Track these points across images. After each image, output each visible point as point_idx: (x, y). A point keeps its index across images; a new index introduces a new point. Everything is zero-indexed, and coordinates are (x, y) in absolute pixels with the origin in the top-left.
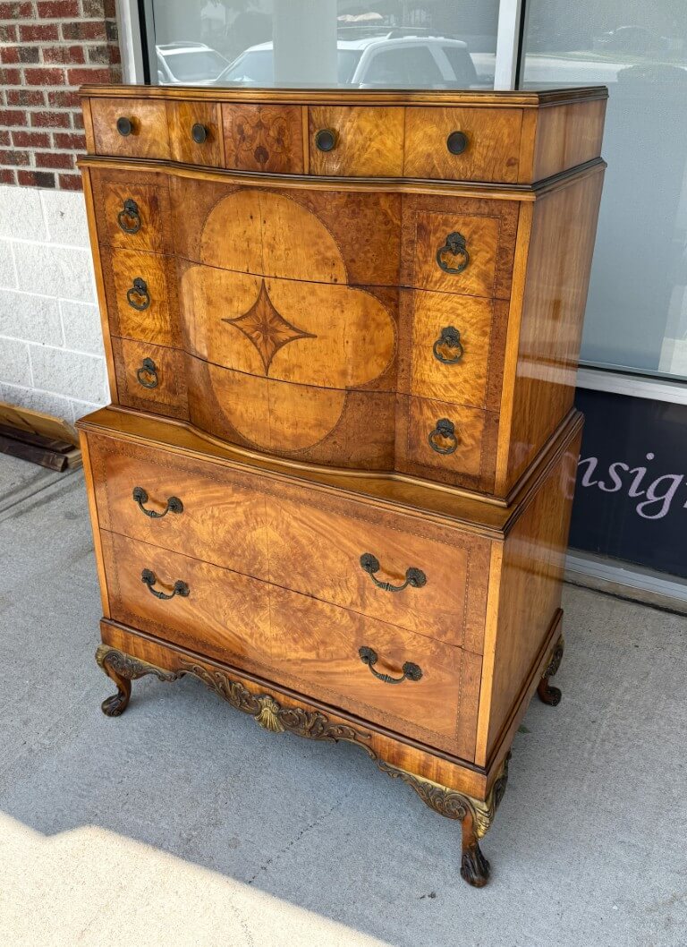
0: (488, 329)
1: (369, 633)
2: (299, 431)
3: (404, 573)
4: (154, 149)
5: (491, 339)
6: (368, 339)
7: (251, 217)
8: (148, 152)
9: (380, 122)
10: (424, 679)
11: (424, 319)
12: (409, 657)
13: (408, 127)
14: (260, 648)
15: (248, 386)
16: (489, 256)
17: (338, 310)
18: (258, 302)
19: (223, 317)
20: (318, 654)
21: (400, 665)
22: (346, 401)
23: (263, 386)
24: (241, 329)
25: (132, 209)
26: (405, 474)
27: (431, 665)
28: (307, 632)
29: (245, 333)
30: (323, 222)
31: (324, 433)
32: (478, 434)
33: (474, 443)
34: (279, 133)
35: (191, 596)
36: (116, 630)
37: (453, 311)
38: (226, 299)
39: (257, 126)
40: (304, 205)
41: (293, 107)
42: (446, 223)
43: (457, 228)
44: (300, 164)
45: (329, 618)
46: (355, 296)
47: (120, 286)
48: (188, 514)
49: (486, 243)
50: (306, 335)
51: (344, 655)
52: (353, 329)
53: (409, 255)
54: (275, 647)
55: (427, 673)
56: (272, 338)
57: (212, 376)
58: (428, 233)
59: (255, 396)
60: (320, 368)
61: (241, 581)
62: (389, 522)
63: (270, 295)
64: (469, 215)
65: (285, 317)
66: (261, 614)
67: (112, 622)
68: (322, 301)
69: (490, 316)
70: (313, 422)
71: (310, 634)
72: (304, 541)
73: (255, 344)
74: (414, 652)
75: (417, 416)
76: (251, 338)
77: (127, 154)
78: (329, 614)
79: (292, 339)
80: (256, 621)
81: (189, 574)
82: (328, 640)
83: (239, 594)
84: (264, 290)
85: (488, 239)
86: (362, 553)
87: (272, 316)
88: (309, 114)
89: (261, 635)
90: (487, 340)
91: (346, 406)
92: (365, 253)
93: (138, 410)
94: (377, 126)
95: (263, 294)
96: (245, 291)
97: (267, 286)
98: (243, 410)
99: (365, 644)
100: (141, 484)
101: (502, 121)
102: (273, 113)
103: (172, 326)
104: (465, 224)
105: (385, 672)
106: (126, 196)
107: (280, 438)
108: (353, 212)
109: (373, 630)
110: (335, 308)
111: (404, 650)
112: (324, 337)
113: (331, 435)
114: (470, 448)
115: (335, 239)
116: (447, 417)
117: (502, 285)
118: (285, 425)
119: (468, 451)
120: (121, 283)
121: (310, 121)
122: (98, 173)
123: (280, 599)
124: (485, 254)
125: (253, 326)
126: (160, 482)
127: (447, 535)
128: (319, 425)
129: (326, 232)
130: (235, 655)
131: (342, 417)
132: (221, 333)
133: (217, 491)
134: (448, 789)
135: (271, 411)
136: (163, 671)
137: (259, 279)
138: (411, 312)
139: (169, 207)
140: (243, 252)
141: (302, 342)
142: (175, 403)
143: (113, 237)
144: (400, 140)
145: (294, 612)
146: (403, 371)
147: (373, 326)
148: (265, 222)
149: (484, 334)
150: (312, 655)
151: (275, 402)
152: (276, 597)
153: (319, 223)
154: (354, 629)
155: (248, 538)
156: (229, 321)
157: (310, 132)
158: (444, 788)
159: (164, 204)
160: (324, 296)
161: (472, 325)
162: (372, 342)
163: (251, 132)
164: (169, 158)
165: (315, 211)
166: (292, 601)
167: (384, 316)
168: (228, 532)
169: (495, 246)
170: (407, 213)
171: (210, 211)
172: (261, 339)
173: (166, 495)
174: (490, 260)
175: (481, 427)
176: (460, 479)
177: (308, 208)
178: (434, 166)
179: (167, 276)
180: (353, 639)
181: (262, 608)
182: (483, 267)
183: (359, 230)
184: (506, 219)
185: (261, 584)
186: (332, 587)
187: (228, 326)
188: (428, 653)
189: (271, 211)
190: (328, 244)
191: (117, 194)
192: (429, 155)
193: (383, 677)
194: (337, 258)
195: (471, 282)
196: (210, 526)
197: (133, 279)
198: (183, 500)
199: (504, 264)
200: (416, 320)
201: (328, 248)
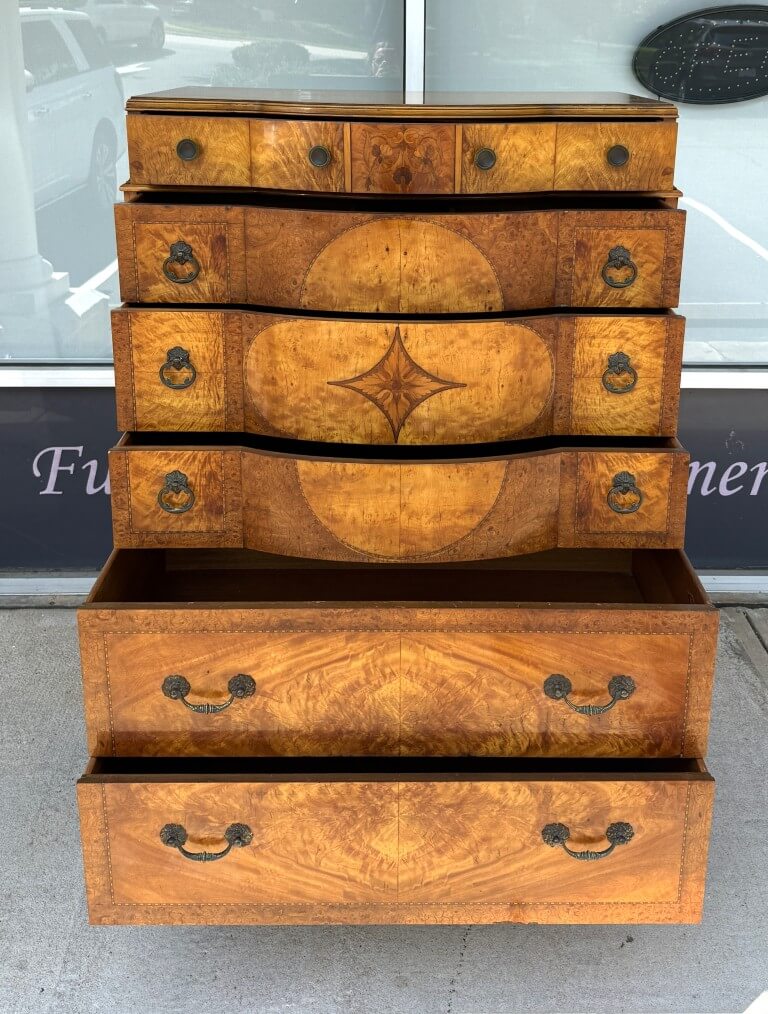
0: (662, 350)
1: (558, 803)
2: (445, 523)
3: (605, 686)
5: (666, 359)
6: (524, 380)
9: (534, 139)
10: (637, 838)
12: (615, 816)
14: (378, 883)
17: (493, 352)
19: (331, 379)
20: (476, 860)
21: (602, 830)
22: (506, 473)
23: (392, 475)
27: (646, 815)
28: (460, 832)
30: (479, 247)
31: (477, 519)
33: (659, 494)
35: (255, 842)
37: (623, 335)
40: (457, 231)
42: (608, 238)
44: (451, 184)
45: (498, 802)
48: (264, 694)
51: (518, 845)
52: (509, 369)
54: (403, 872)
55: (640, 827)
56: (407, 396)
57: (301, 477)
59: (379, 491)
61: (349, 792)
62: (587, 626)
63: (406, 346)
64: (633, 228)
65: (426, 368)
66: (383, 831)
69: (664, 336)
70: (463, 508)
71: (465, 835)
73: (381, 407)
74: (623, 807)
75: (589, 475)
76: (375, 401)
78: (497, 796)
79: (435, 392)
80: (373, 844)
81: (255, 809)
82: (493, 834)
83: (346, 814)
86: (544, 677)
87: (409, 368)
89: (382, 861)
90: (661, 362)
91: (506, 480)
98: (358, 513)
99: (552, 820)
100: (178, 668)
104: (629, 237)
105: (581, 848)
107: (416, 539)
108: (512, 234)
109: (564, 798)
110: (490, 348)
111: (609, 809)
113: (486, 520)
114: (654, 500)
115: (492, 264)
116: (626, 469)
118: (424, 520)
121: (464, 140)
123: (416, 800)
126: (216, 659)
127: (664, 623)
128: (471, 510)
129: (482, 259)
130: (332, 907)
131: (500, 493)
135: (403, 506)
145: (440, 811)
147: (531, 363)
149: (657, 355)
150: (469, 862)
151: (411, 493)
152: (410, 800)
153: (473, 249)
154: (536, 805)
155: (370, 701)
156: (341, 383)
165: (469, 237)
166: (438, 796)
167: (543, 352)
168: (335, 702)
173: (224, 675)
177: (462, 234)
180: (533, 820)
181: (385, 822)
182: (649, 278)
185: (385, 787)
186: (499, 734)
187: (339, 391)
188: (643, 802)
190: (484, 270)
193: (584, 855)
194: (493, 284)
196: (303, 702)
198: (257, 676)
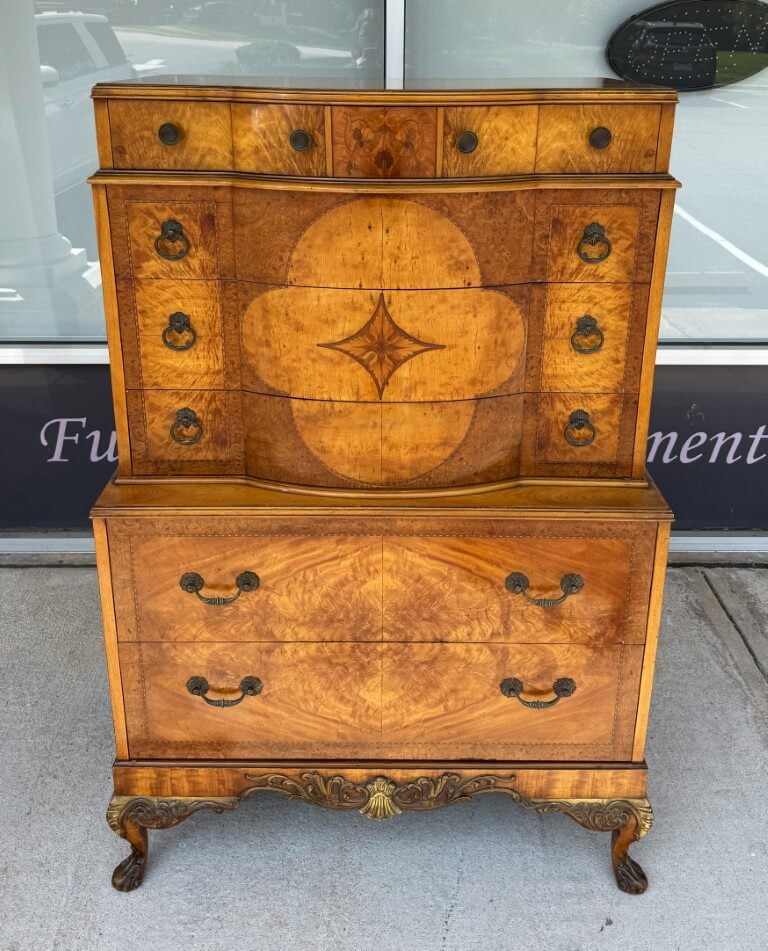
0: (627, 314)
1: (514, 661)
2: (421, 454)
3: (558, 583)
4: (209, 159)
5: (630, 322)
6: (499, 342)
7: (370, 227)
8: (200, 163)
9: (516, 121)
10: (579, 690)
11: (557, 312)
12: (561, 673)
13: (541, 125)
14: (365, 725)
15: (353, 416)
16: (629, 242)
17: (470, 316)
18: (373, 319)
19: (320, 342)
20: (446, 708)
21: (550, 685)
22: (475, 412)
23: (374, 412)
24: (347, 353)
25: (172, 230)
26: (534, 477)
27: (586, 673)
28: (433, 685)
29: (352, 356)
30: (458, 225)
31: (449, 451)
32: (615, 420)
33: (610, 428)
34: (408, 137)
35: (265, 692)
36: (141, 770)
37: (590, 299)
38: (327, 321)
39: (380, 129)
40: (437, 209)
41: (428, 109)
42: (584, 215)
43: (595, 219)
44: (432, 168)
45: (464, 660)
46: (489, 298)
47: (145, 326)
48: (267, 588)
49: (626, 231)
50: (433, 347)
51: (481, 696)
52: (485, 332)
53: (542, 249)
54: (386, 717)
55: (581, 683)
56: (390, 357)
57: (295, 414)
58: (565, 227)
59: (363, 426)
60: (448, 381)
61: (341, 651)
62: (543, 532)
63: (390, 310)
64: (608, 205)
65: (408, 331)
66: (369, 683)
67: (134, 763)
68: (453, 308)
69: (629, 300)
70: (437, 441)
71: (436, 687)
72: (434, 580)
73: (367, 367)
74: (568, 666)
75: (548, 413)
76: (361, 361)
77: (165, 166)
78: (463, 655)
79: (416, 353)
80: (361, 694)
81: (265, 664)
82: (460, 687)
83: (339, 668)
84: (382, 304)
85: (629, 227)
86: (506, 575)
87: (392, 332)
88: (445, 116)
89: (368, 708)
90: (625, 324)
91: (475, 417)
92: (500, 252)
93: (164, 475)
94: (513, 125)
95: (381, 309)
96: (355, 309)
97: (386, 300)
98: (344, 445)
99: (508, 676)
100: (194, 566)
101: (641, 117)
102: (403, 116)
103: (225, 363)
104: (604, 214)
105: (532, 699)
106: (164, 216)
107: (395, 468)
108: (491, 212)
109: (518, 657)
110: (467, 313)
111: (555, 667)
112: (452, 347)
113: (457, 451)
114: (607, 434)
115: (470, 241)
116: (581, 407)
117: (641, 269)
118: (402, 451)
119: (604, 439)
120: (148, 321)
121: (446, 123)
122: (121, 190)
123: (396, 658)
124: (625, 241)
125: (364, 347)
126: (225, 558)
127: (609, 529)
128: (444, 443)
129: (461, 236)
130: (328, 745)
131: (469, 429)
132: (314, 360)
133: (314, 549)
134: (605, 801)
135: (384, 440)
136: (220, 800)
137: (376, 294)
138: (543, 307)
139: (230, 225)
140: (355, 267)
141: (427, 355)
142: (222, 457)
143: (139, 267)
144: (533, 137)
145: (417, 666)
146: (532, 368)
147: (505, 326)
148: (387, 231)
149: (624, 318)
150: (440, 709)
151: (391, 428)
152: (391, 657)
153: (453, 226)
154: (495, 662)
155: (356, 595)
156: (330, 346)
157: (445, 134)
158: (600, 801)
159: (223, 222)
160: (456, 302)
161: (610, 311)
162: (503, 344)
163: (371, 136)
164: (230, 168)
165: (449, 215)
166: (414, 655)
167: (516, 316)
168: (327, 595)
169: (635, 233)
170: (542, 208)
171: (309, 225)
172: (375, 360)
173: (233, 573)
174: (630, 246)
175: (618, 412)
176: (594, 470)
177: (442, 212)
178: (569, 161)
179: (223, 306)
180: (493, 675)
181: (371, 675)
182: (623, 254)
183: (495, 230)
184: (646, 207)
185: (371, 646)
186: (467, 623)
187: (328, 352)
188: (584, 661)
189: (396, 220)
190: (463, 247)
191: (150, 214)
192: (563, 152)
193: (536, 705)
194: (472, 261)
195: (610, 268)
196: (300, 595)
197: (168, 315)
198: (261, 573)
199: (646, 249)
200: (548, 314)
201: (463, 251)
